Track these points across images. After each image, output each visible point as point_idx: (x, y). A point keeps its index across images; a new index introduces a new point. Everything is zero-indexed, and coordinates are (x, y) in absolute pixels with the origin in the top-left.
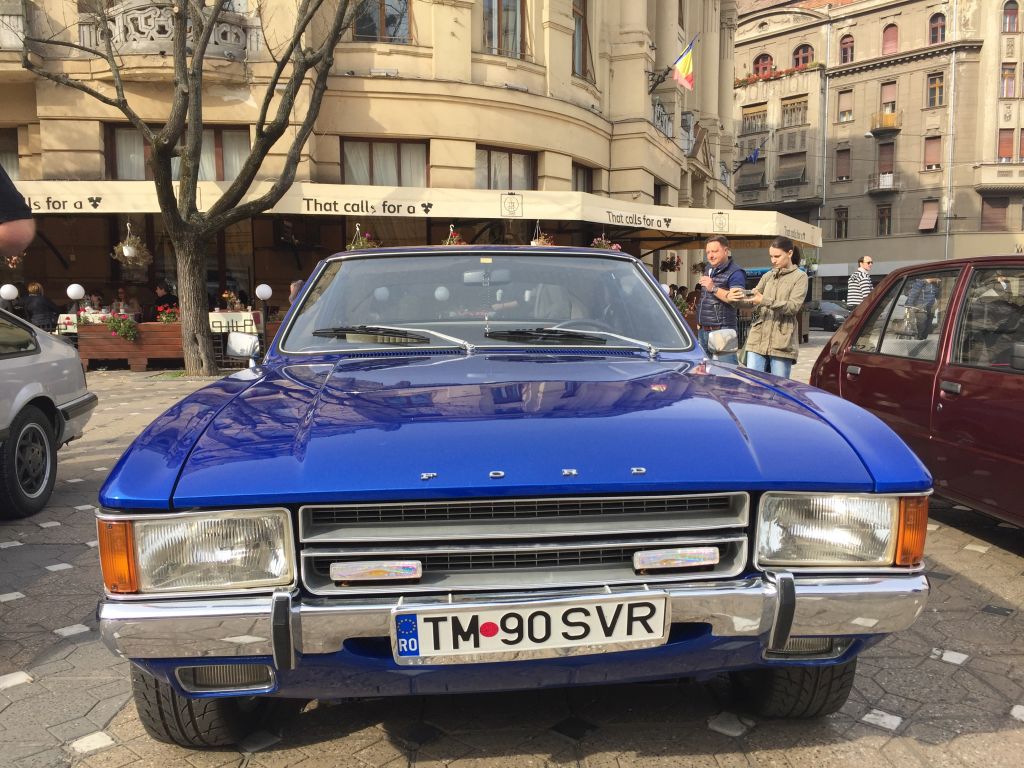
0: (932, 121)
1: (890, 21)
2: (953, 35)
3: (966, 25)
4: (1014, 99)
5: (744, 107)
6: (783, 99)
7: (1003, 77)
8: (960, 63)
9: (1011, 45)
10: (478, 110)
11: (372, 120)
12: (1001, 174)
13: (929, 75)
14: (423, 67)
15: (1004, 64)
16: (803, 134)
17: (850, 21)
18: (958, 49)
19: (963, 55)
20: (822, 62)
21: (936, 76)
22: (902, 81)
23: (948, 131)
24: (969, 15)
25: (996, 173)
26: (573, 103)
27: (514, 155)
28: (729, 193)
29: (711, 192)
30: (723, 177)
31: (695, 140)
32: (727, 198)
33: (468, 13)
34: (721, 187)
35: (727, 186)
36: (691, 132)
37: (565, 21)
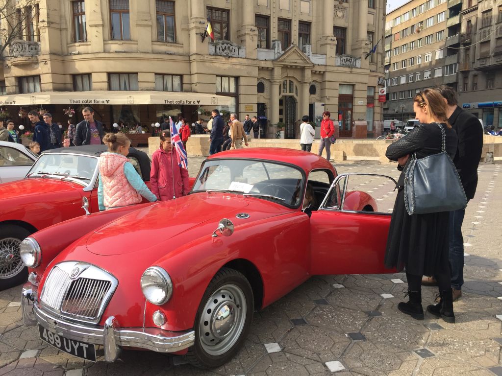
5: (500, 6)
10: (106, 61)
11: (76, 69)
14: (89, 49)
26: (153, 52)
27: (130, 74)
28: (354, 70)
29: (324, 72)
30: (348, 63)
31: (283, 52)
32: (351, 72)
33: (101, 28)
34: (336, 68)
35: (349, 67)
36: (276, 49)
37: (146, 23)
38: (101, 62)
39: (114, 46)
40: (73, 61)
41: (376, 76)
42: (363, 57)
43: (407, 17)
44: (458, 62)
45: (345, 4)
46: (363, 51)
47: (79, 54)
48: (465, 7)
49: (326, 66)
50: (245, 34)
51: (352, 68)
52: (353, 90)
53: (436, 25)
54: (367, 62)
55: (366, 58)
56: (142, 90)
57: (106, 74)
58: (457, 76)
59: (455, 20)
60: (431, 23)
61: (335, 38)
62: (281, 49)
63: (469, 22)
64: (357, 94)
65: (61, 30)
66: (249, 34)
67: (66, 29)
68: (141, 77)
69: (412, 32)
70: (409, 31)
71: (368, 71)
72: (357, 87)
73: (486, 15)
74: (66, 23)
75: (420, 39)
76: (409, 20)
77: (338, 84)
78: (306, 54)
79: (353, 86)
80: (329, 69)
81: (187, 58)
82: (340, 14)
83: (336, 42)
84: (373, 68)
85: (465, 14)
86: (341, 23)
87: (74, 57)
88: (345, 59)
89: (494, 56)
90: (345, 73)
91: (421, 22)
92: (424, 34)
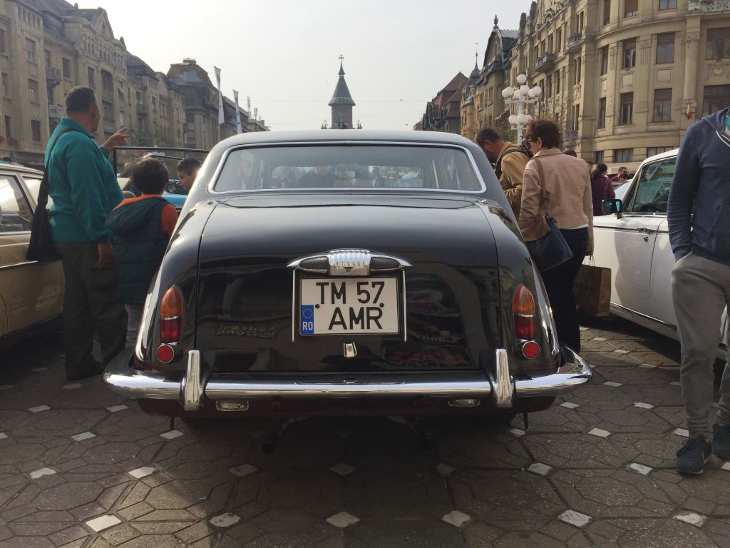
10: (613, 141)
26: (647, 131)
27: (630, 150)
33: (612, 117)
37: (643, 110)
38: (611, 142)
39: (620, 130)
40: (596, 142)
47: (599, 137)
56: (635, 161)
57: (612, 151)
65: (592, 120)
67: (595, 120)
68: (636, 152)
74: (595, 116)
81: (677, 133)
87: (597, 140)
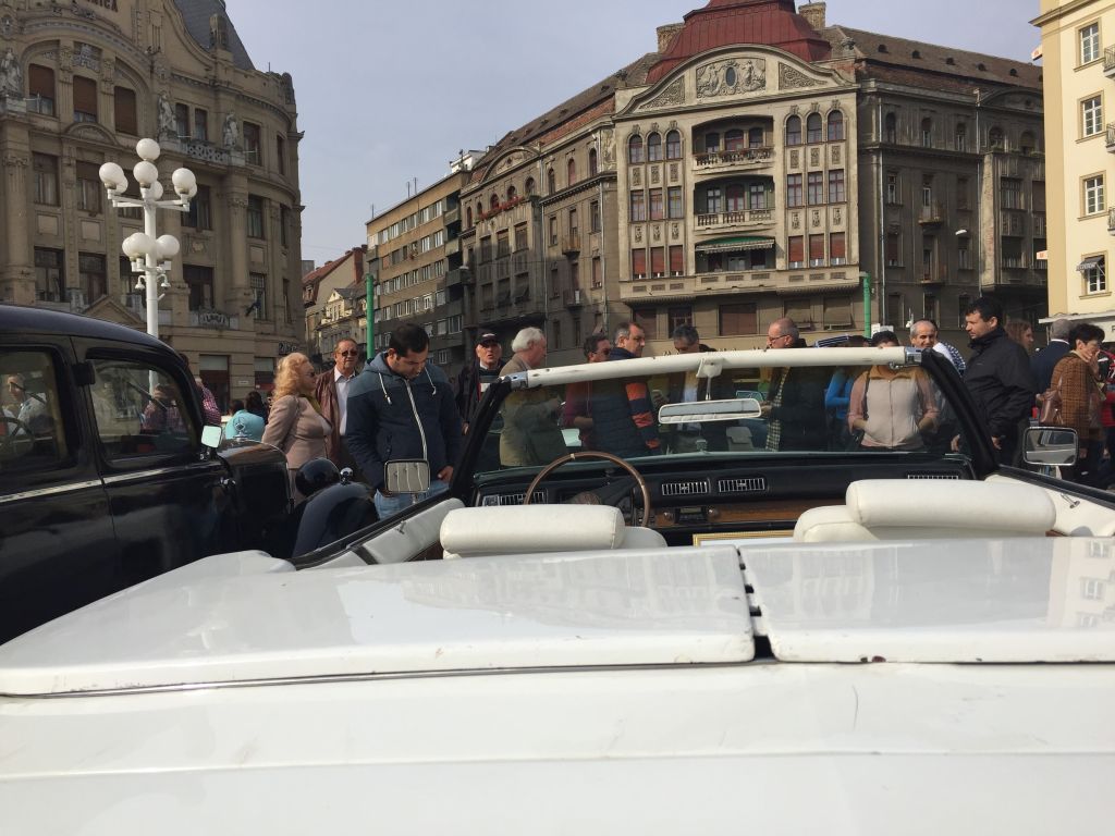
0: (595, 244)
1: (570, 156)
2: (601, 169)
3: (607, 159)
4: (643, 222)
5: (498, 233)
6: (516, 226)
7: (632, 202)
8: (605, 192)
9: (637, 175)
12: (636, 289)
13: (593, 203)
15: (632, 191)
16: (526, 256)
17: (551, 157)
18: (603, 180)
19: (607, 186)
20: (538, 193)
21: (595, 204)
22: (579, 207)
23: (601, 252)
24: (610, 149)
25: (631, 289)
28: (225, 333)
29: (170, 337)
30: (215, 322)
31: (88, 306)
32: (220, 337)
34: (191, 330)
35: (216, 329)
36: (73, 302)
41: (273, 341)
42: (242, 312)
43: (396, 231)
44: (463, 313)
45: (206, 233)
46: (240, 304)
48: (464, 227)
49: (172, 327)
50: (11, 280)
51: (221, 331)
52: (229, 364)
53: (434, 250)
54: (250, 321)
55: (247, 315)
58: (463, 333)
59: (453, 247)
60: (427, 246)
61: (187, 286)
62: (82, 303)
63: (471, 250)
64: (234, 370)
66: (20, 280)
69: (405, 258)
70: (401, 253)
71: (254, 335)
72: (234, 359)
73: (485, 244)
75: (416, 271)
76: (400, 236)
77: (198, 354)
78: (133, 309)
79: (228, 357)
80: (179, 331)
82: (198, 247)
83: (189, 291)
84: (269, 328)
85: (465, 237)
86: (199, 260)
88: (209, 315)
89: (499, 307)
90: (208, 337)
91: (416, 243)
92: (420, 264)
